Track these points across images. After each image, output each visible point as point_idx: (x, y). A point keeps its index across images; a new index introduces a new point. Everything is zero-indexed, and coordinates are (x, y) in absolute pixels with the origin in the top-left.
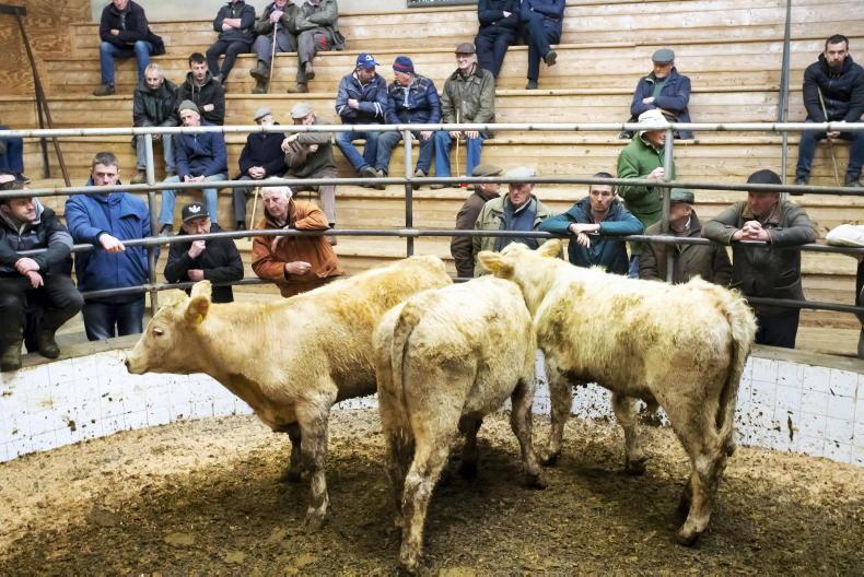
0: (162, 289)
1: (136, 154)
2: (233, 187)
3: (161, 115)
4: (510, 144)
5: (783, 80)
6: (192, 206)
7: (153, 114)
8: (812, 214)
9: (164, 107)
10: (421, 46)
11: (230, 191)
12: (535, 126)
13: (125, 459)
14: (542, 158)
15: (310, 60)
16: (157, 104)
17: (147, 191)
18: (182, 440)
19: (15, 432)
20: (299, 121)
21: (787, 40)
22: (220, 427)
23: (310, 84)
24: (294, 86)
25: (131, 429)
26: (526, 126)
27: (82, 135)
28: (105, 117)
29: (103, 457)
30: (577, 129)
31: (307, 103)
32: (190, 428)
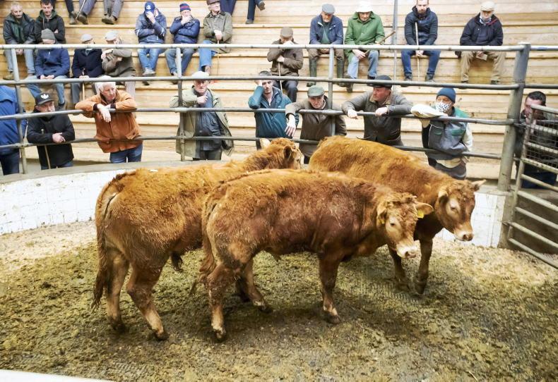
0: (27, 146)
1: (6, 62)
2: (71, 82)
3: (22, 36)
4: (240, 57)
5: (394, 20)
6: (43, 94)
7: (17, 35)
8: (409, 98)
9: (24, 31)
11: (68, 85)
12: (254, 46)
13: (10, 250)
16: (19, 30)
17: (15, 85)
18: (45, 237)
20: (112, 42)
22: (69, 229)
25: (12, 232)
26: (249, 46)
31: (115, 31)
32: (50, 230)
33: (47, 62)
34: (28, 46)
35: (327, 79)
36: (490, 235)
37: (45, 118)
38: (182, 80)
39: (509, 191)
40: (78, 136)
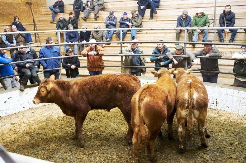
0: (62, 69)
3: (63, 26)
4: (146, 33)
5: (215, 17)
7: (61, 26)
10: (125, 9)
12: (152, 29)
13: (54, 109)
14: (154, 36)
16: (62, 24)
17: (59, 45)
19: (28, 103)
20: (96, 28)
21: (215, 7)
23: (97, 19)
24: (94, 19)
26: (151, 28)
27: (44, 32)
28: (50, 28)
29: (49, 109)
30: (163, 29)
33: (71, 37)
34: (64, 31)
35: (184, 42)
37: (69, 58)
38: (122, 43)
40: (81, 65)
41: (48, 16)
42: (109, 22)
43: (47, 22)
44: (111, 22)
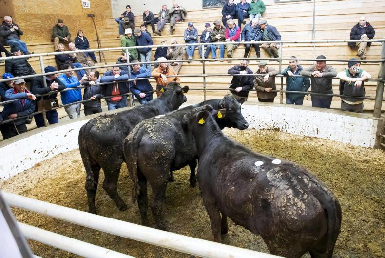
10: (207, 20)
15: (174, 25)
23: (174, 32)
24: (169, 33)
36: (369, 142)
38: (205, 61)
39: (380, 117)
41: (115, 30)
42: (188, 36)
43: (114, 37)
44: (191, 36)
